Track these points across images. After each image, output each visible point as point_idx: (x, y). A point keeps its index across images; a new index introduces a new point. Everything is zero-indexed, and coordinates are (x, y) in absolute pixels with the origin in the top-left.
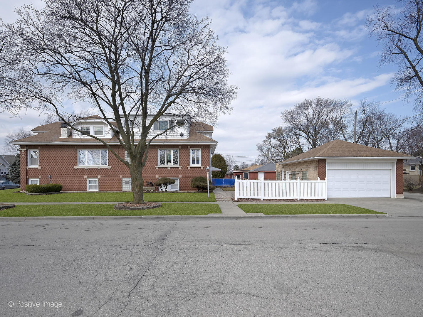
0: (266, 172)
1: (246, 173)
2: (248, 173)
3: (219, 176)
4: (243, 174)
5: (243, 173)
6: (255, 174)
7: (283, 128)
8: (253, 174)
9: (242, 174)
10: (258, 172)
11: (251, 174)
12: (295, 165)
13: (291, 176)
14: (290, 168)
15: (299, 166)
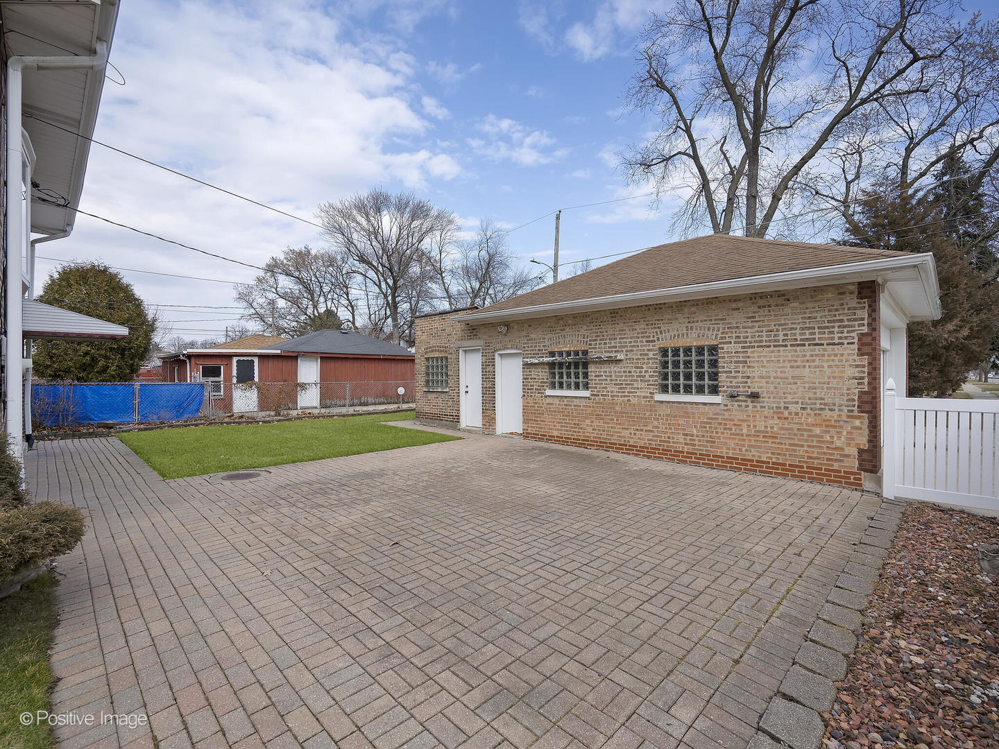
0: (326, 358)
1: (250, 358)
2: (256, 360)
3: (105, 368)
4: (235, 364)
5: (235, 360)
6: (286, 365)
7: (313, 252)
8: (279, 364)
9: (229, 366)
10: (296, 358)
11: (271, 364)
12: (588, 319)
13: (543, 374)
14: (533, 336)
15: (621, 326)
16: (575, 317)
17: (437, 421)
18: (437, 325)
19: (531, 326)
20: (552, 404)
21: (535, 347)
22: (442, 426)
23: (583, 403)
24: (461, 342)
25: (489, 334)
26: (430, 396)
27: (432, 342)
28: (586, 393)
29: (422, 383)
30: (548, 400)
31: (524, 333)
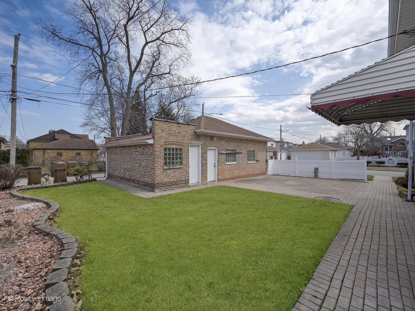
12: (236, 140)
13: (224, 157)
14: (222, 143)
15: (242, 144)
16: (233, 139)
17: (175, 186)
18: (175, 129)
19: (221, 139)
20: (227, 167)
21: (223, 147)
22: (178, 188)
23: (235, 166)
24: (190, 141)
25: (205, 140)
26: (169, 172)
27: (170, 138)
28: (235, 163)
29: (162, 164)
30: (226, 166)
31: (219, 142)
